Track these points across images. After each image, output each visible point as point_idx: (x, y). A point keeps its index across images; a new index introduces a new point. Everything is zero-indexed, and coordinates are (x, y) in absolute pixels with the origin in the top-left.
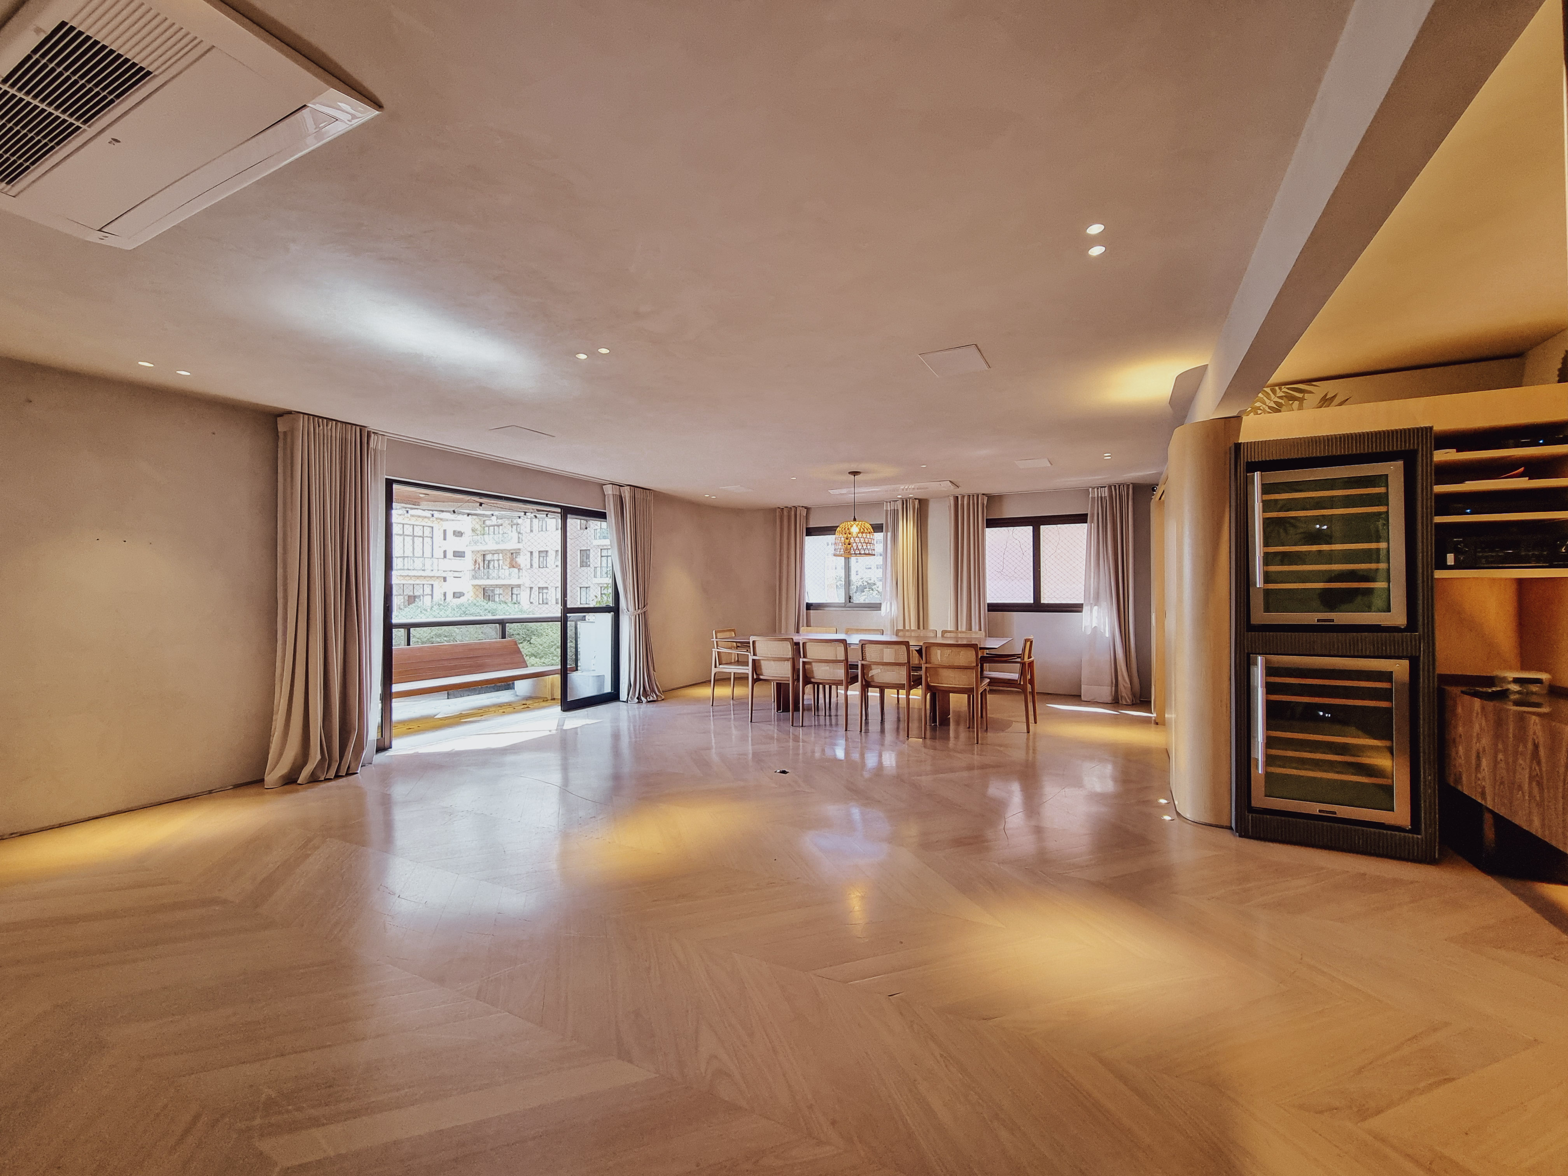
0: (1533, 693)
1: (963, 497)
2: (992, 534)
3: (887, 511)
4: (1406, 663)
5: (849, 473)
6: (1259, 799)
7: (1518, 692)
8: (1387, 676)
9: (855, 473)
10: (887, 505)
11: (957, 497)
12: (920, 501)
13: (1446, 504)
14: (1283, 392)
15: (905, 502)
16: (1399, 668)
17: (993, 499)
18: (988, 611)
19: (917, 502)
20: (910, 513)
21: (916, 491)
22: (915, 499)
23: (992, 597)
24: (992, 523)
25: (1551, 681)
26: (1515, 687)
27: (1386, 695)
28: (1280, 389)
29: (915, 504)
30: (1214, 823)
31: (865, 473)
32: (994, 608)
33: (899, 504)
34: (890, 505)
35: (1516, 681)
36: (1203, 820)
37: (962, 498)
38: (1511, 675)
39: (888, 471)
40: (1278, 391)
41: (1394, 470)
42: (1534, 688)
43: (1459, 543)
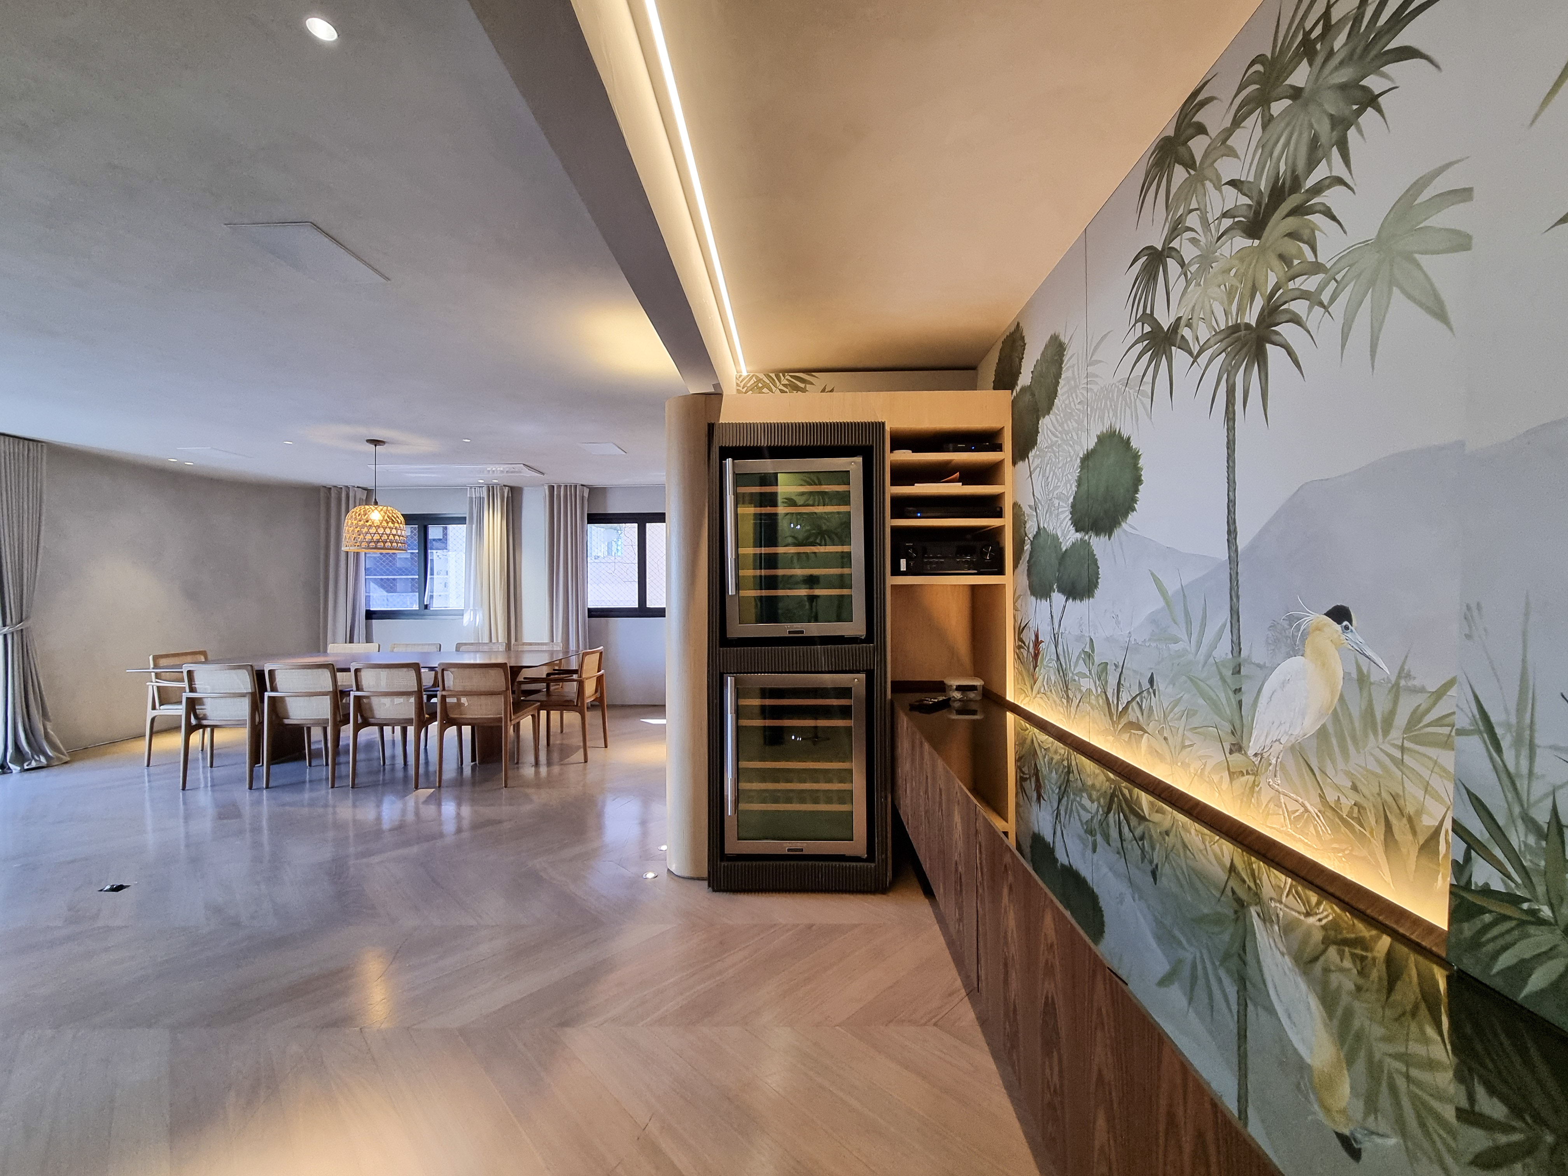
0: (971, 700)
1: (559, 487)
2: (595, 530)
3: (471, 498)
4: (863, 676)
5: (368, 441)
6: (733, 845)
7: (960, 700)
8: (845, 692)
9: (376, 442)
10: (471, 492)
11: (553, 486)
12: (512, 489)
13: (902, 506)
14: (787, 379)
15: (491, 489)
16: (856, 681)
17: (596, 492)
18: (589, 617)
19: (506, 490)
20: (498, 502)
21: (505, 474)
22: (504, 486)
23: (594, 601)
24: (595, 519)
25: (983, 686)
26: (957, 695)
27: (845, 712)
28: (784, 376)
29: (504, 492)
30: (695, 876)
31: (392, 443)
32: (594, 613)
33: (485, 490)
34: (475, 491)
35: (960, 688)
36: (686, 875)
37: (557, 488)
38: (955, 683)
39: (424, 445)
40: (782, 378)
41: (854, 465)
42: (972, 695)
43: (909, 547)
